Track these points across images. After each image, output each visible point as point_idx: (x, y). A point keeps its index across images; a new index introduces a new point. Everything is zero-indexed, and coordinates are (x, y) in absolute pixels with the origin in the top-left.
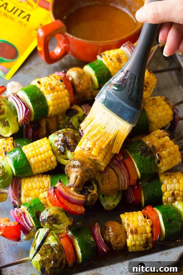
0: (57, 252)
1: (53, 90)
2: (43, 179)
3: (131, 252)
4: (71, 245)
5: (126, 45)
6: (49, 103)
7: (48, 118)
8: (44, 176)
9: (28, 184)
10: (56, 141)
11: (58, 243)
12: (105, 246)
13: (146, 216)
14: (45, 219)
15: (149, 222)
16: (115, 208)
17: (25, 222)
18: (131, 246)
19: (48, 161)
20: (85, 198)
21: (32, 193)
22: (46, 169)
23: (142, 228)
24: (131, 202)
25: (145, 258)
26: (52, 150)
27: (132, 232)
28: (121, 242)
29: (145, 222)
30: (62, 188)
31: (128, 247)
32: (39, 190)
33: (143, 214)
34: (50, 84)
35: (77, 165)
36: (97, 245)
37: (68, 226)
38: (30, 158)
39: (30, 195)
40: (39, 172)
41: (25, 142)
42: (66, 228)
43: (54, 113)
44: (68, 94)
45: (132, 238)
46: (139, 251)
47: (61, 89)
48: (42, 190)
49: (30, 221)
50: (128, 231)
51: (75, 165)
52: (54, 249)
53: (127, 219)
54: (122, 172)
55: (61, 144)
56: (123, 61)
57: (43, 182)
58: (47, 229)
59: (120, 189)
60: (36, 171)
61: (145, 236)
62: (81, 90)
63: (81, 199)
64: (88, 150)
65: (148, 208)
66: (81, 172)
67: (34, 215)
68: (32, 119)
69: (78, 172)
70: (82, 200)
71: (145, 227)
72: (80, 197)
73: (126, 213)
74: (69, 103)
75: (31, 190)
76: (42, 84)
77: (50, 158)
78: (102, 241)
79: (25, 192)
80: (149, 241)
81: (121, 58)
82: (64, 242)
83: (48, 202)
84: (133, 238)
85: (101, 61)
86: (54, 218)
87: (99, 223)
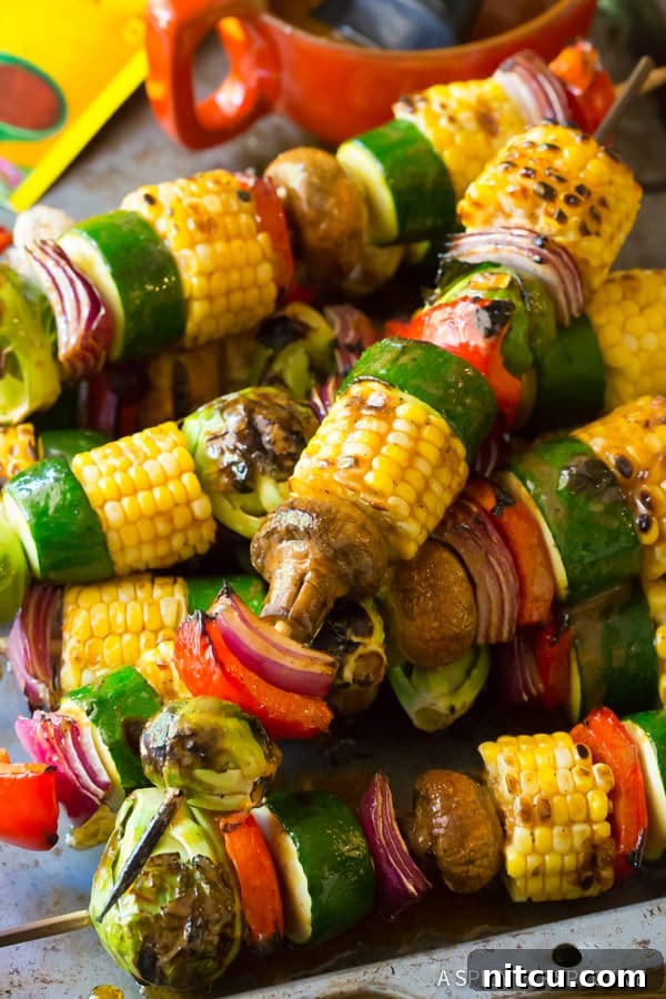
0: (206, 888)
1: (209, 230)
2: (158, 592)
3: (521, 904)
4: (268, 863)
5: (516, 64)
6: (192, 285)
7: (182, 350)
8: (159, 581)
9: (92, 612)
10: (215, 437)
11: (214, 850)
12: (413, 870)
13: (589, 750)
14: (165, 746)
15: (603, 774)
16: (458, 721)
17: (78, 765)
18: (525, 876)
19: (181, 517)
20: (332, 665)
21: (110, 651)
22: (171, 553)
23: (569, 798)
24: (526, 697)
25: (583, 926)
26: (198, 472)
27: (527, 814)
28: (482, 858)
29: (586, 773)
30: (238, 620)
31: (509, 877)
32: (138, 634)
33: (575, 741)
34: (195, 209)
35: (302, 529)
36: (378, 865)
37: (261, 778)
38: (105, 502)
39: (99, 659)
40: (142, 567)
41: (83, 443)
42: (249, 789)
43: (209, 329)
44: (269, 251)
45: (530, 838)
46: (557, 902)
47: (244, 230)
48: (151, 636)
49: (98, 761)
50: (512, 811)
51: (296, 529)
52: (198, 875)
53: (509, 762)
54: (489, 564)
55: (236, 448)
56: (502, 128)
57: (154, 605)
58: (172, 791)
59: (481, 640)
60: (126, 559)
61: (583, 832)
62: (322, 239)
63: (317, 669)
64: (351, 467)
65: (597, 718)
66: (319, 556)
67: (118, 734)
68: (117, 352)
69: (306, 556)
70: (322, 674)
71: (585, 795)
72: (313, 660)
73: (504, 739)
74: (271, 291)
75: (104, 639)
76: (161, 208)
77: (188, 503)
78: (400, 849)
79: (78, 645)
80: (601, 855)
81: (496, 115)
82: (239, 848)
83: (178, 684)
84: (534, 840)
85: (412, 127)
86: (200, 741)
87: (388, 774)
